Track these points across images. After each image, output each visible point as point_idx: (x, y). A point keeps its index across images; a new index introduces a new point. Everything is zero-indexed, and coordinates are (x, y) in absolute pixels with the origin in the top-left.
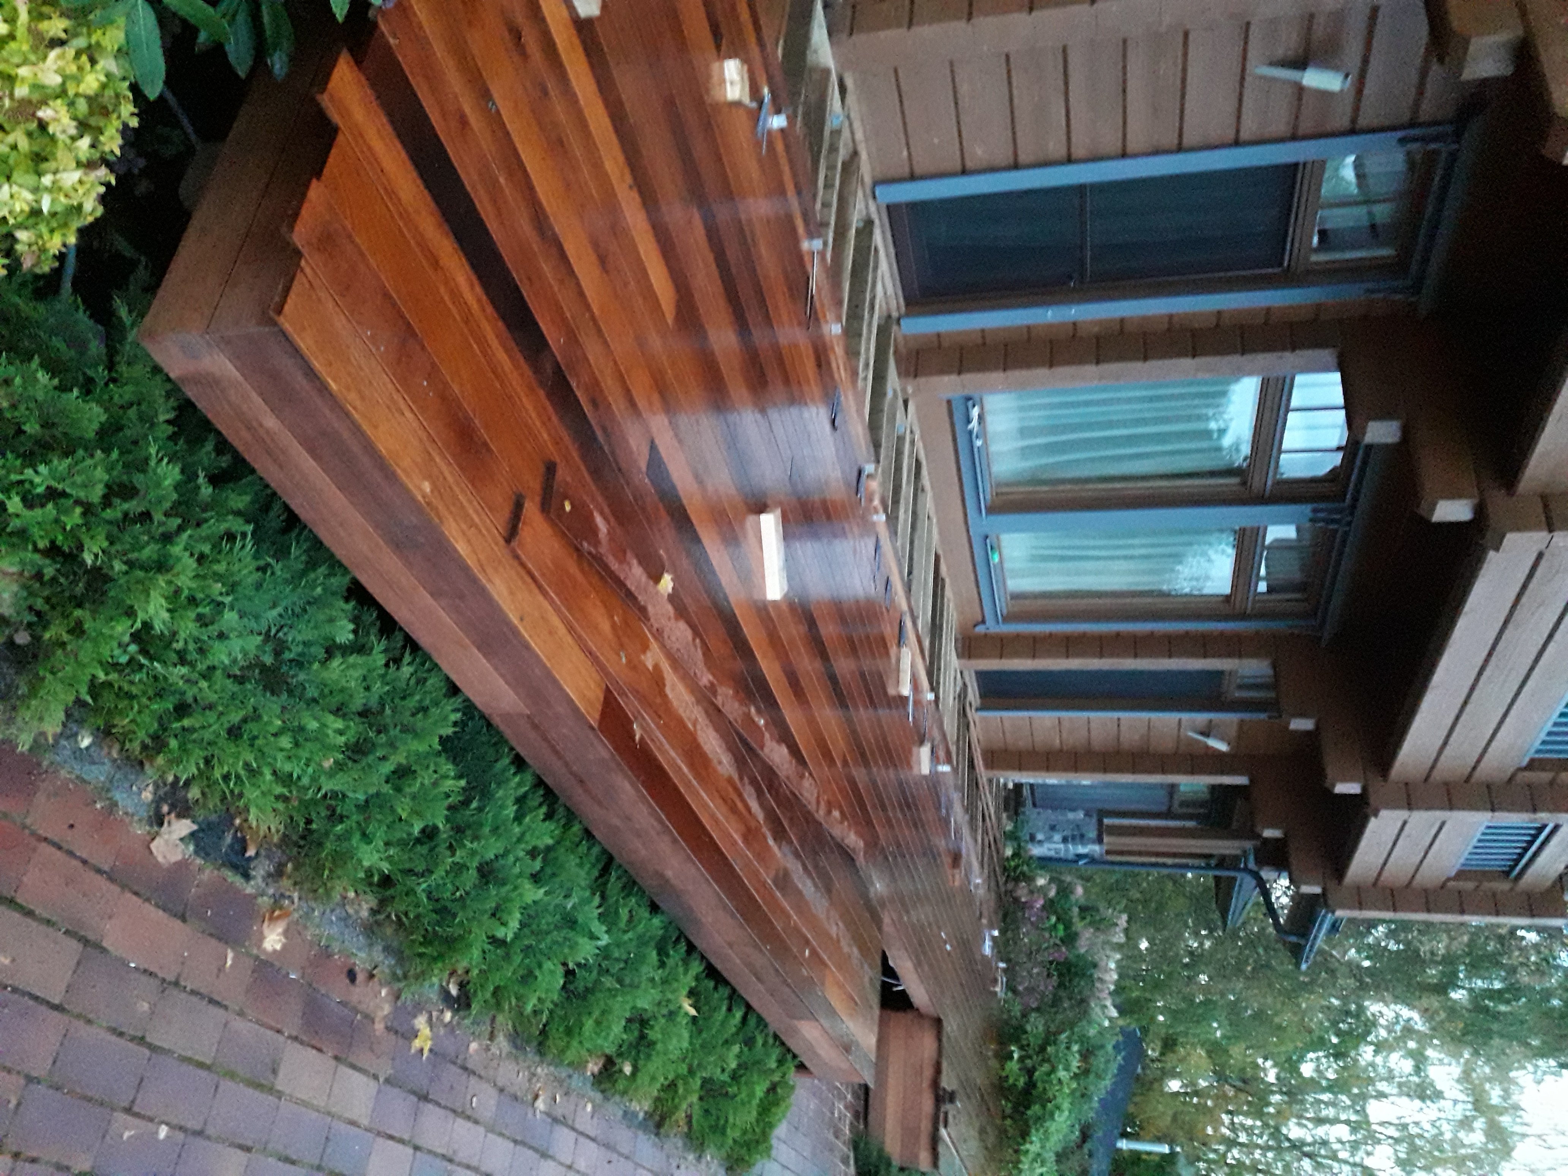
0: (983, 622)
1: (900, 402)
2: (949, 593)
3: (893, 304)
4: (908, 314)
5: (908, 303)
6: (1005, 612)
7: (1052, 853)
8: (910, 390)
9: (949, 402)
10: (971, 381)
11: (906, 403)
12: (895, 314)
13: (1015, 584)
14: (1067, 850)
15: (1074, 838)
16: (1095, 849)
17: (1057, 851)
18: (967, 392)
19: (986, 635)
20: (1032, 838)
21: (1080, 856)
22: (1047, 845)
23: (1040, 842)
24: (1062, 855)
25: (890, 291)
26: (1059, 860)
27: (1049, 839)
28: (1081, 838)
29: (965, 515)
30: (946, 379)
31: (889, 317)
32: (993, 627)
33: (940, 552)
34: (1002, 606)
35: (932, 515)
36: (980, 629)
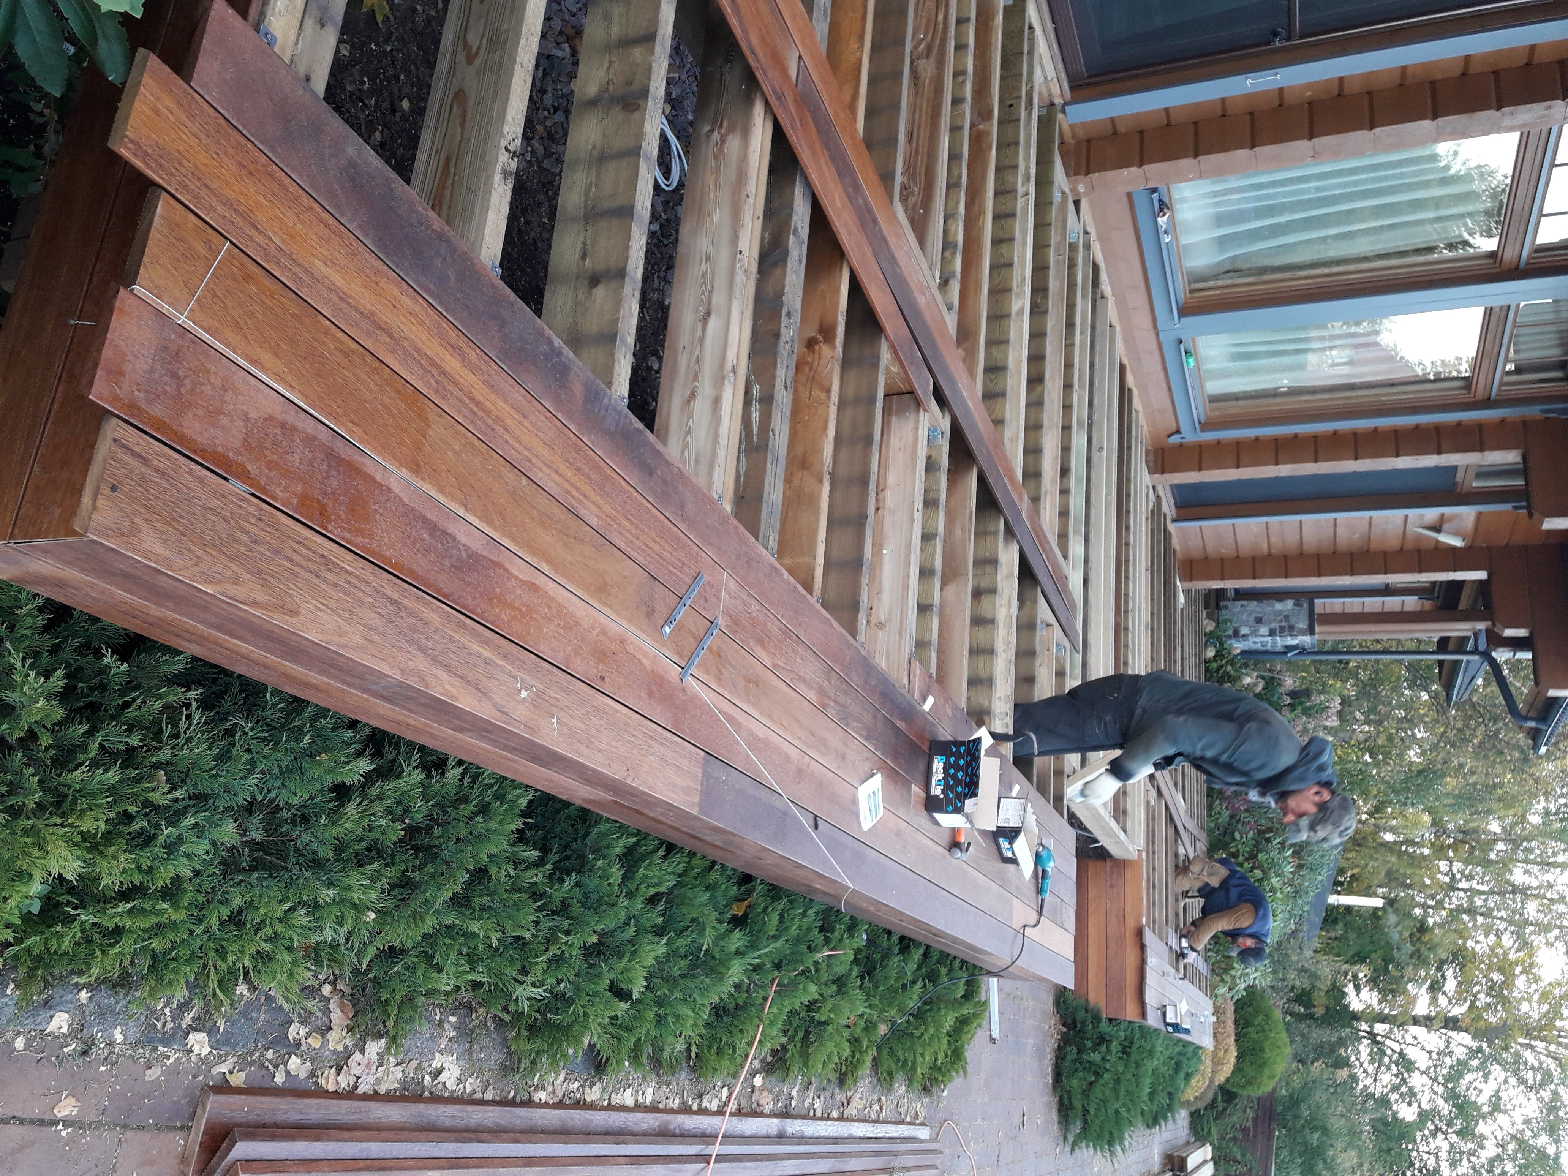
0: (1178, 432)
1: (1071, 206)
2: (1137, 404)
3: (1056, 90)
4: (1075, 101)
5: (1072, 88)
6: (1203, 420)
7: (1258, 646)
8: (1081, 189)
9: (1129, 196)
10: (1155, 171)
11: (1077, 203)
12: (1058, 101)
13: (1214, 387)
14: (1274, 643)
15: (1282, 629)
16: (1306, 640)
17: (1263, 644)
18: (1151, 185)
19: (1181, 445)
20: (1236, 633)
21: (1290, 648)
22: (1252, 639)
23: (1244, 636)
24: (1269, 648)
25: (1051, 73)
26: (1266, 652)
27: (1254, 633)
28: (1291, 630)
29: (1154, 320)
30: (1125, 172)
31: (1052, 104)
32: (1190, 435)
33: (1126, 361)
34: (1200, 409)
35: (1115, 323)
36: (1175, 439)
